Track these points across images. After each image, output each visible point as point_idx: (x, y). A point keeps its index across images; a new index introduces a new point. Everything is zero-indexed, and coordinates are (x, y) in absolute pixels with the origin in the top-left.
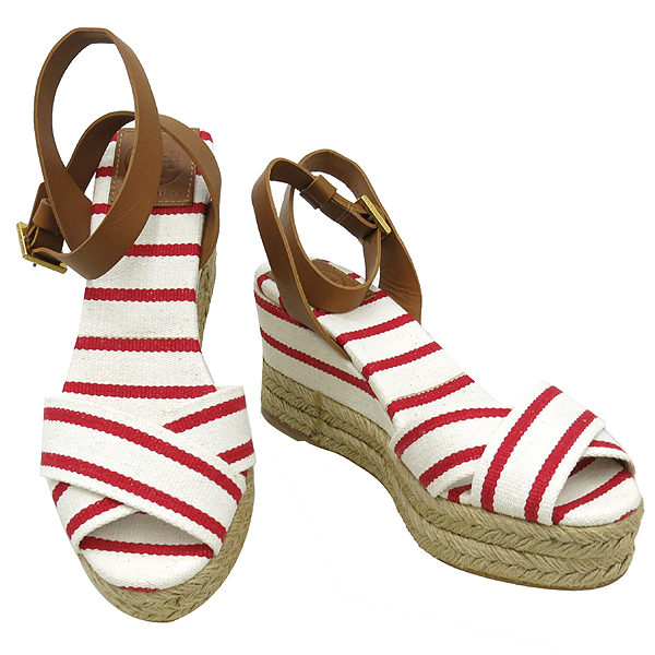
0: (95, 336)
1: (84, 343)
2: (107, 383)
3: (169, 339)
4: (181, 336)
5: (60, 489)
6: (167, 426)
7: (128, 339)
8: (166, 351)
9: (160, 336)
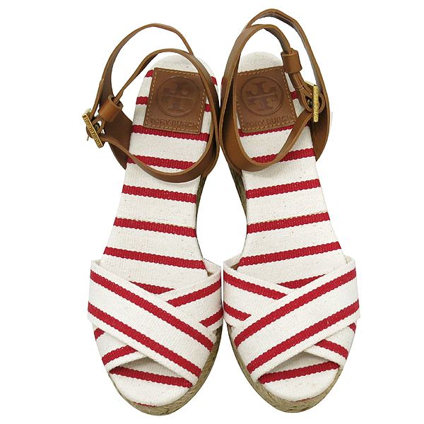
0: (128, 218)
1: (120, 222)
2: (133, 250)
3: (176, 226)
4: (184, 225)
5: (98, 333)
6: (170, 302)
7: (149, 222)
8: (173, 234)
9: (170, 223)
